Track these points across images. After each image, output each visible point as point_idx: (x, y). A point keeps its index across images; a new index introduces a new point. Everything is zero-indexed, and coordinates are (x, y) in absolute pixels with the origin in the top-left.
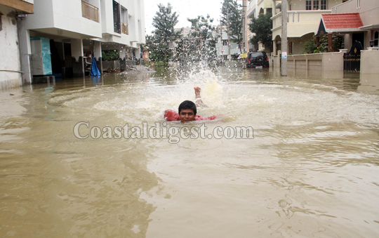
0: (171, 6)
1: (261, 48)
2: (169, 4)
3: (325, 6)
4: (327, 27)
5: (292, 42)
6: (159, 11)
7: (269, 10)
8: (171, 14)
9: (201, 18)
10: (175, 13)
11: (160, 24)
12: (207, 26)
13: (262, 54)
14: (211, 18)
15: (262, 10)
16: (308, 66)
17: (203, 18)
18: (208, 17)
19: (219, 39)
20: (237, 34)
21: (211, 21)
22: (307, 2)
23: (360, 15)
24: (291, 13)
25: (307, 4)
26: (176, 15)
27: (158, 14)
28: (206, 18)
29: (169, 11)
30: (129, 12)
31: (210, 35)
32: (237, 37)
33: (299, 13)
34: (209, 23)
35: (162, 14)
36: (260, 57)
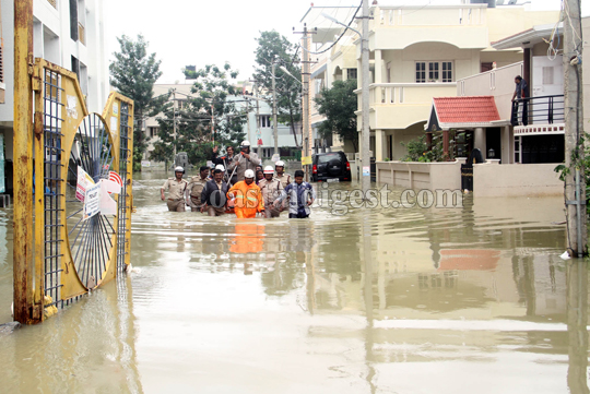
0: (145, 40)
1: (337, 143)
2: (140, 37)
3: (450, 74)
4: (442, 119)
5: (391, 136)
6: (119, 51)
7: (352, 72)
8: (147, 58)
9: (211, 70)
10: (154, 55)
11: (124, 80)
12: (225, 87)
13: (338, 157)
14: (233, 69)
15: (338, 71)
16: (413, 181)
17: (216, 70)
18: (227, 67)
19: (251, 115)
20: (287, 105)
21: (234, 75)
22: (418, 65)
23: (496, 101)
24: (388, 87)
25: (418, 68)
26: (157, 60)
27: (119, 56)
28: (222, 70)
29: (140, 51)
30: (89, 71)
31: (232, 106)
32: (288, 111)
33: (402, 87)
34: (231, 82)
35: (127, 56)
36: (334, 162)
